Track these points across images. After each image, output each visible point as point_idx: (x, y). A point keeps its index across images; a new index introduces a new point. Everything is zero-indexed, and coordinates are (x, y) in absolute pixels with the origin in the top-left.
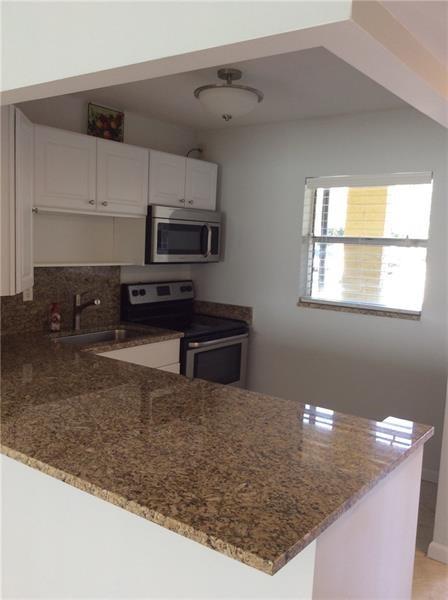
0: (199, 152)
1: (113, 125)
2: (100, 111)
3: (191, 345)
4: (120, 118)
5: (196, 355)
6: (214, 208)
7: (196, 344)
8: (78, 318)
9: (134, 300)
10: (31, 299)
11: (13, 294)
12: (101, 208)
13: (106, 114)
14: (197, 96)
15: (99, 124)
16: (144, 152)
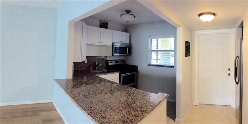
0: (126, 30)
1: (106, 25)
2: (103, 22)
3: (122, 74)
4: (107, 23)
5: (123, 77)
6: (129, 43)
7: (123, 74)
8: (96, 67)
9: (110, 64)
10: (86, 63)
11: (80, 61)
12: (102, 43)
13: (104, 22)
14: (121, 16)
15: (102, 25)
16: (112, 31)
